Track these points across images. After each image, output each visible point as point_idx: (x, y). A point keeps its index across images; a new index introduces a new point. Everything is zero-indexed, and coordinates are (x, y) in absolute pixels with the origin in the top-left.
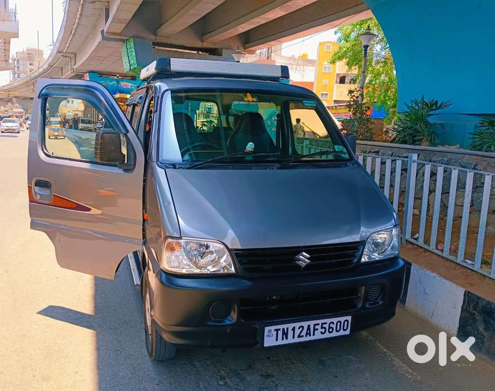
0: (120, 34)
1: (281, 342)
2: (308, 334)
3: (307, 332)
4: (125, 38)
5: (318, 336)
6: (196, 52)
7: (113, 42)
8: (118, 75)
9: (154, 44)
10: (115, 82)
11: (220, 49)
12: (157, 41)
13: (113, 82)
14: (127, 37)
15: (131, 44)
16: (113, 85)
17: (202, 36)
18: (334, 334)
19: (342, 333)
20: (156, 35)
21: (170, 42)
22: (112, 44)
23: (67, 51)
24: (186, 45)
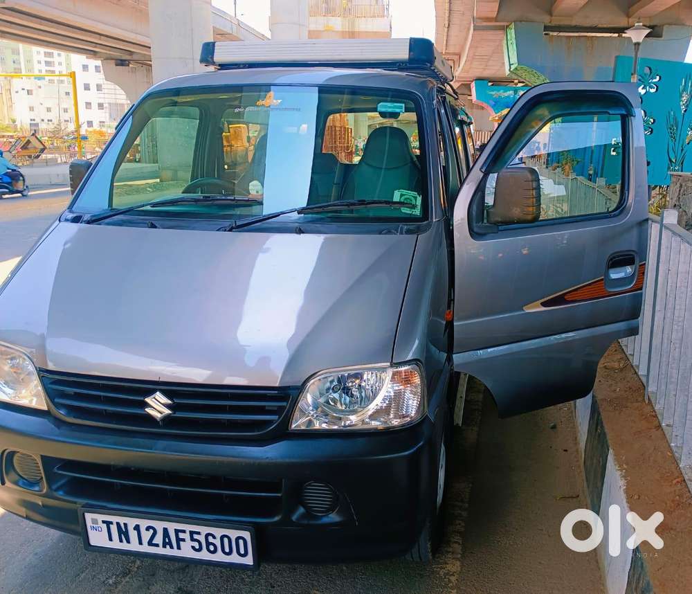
0: (496, 19)
1: (116, 544)
2: (167, 543)
3: (164, 540)
4: (505, 24)
5: (186, 551)
6: (616, 35)
7: (492, 32)
8: (516, 81)
9: (546, 28)
10: (511, 92)
11: (660, 26)
12: (553, 24)
13: (508, 92)
14: (508, 22)
15: (512, 33)
16: (508, 97)
17: (629, 8)
18: (219, 557)
19: (235, 558)
20: (551, 15)
21: (574, 23)
22: (490, 35)
23: (447, 51)
24: (600, 26)
